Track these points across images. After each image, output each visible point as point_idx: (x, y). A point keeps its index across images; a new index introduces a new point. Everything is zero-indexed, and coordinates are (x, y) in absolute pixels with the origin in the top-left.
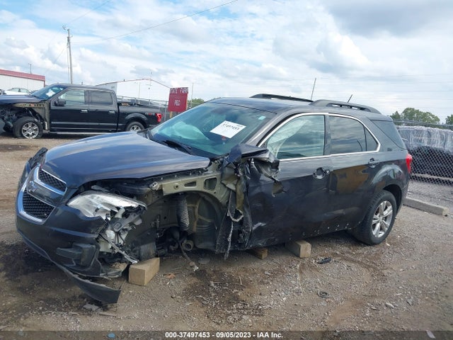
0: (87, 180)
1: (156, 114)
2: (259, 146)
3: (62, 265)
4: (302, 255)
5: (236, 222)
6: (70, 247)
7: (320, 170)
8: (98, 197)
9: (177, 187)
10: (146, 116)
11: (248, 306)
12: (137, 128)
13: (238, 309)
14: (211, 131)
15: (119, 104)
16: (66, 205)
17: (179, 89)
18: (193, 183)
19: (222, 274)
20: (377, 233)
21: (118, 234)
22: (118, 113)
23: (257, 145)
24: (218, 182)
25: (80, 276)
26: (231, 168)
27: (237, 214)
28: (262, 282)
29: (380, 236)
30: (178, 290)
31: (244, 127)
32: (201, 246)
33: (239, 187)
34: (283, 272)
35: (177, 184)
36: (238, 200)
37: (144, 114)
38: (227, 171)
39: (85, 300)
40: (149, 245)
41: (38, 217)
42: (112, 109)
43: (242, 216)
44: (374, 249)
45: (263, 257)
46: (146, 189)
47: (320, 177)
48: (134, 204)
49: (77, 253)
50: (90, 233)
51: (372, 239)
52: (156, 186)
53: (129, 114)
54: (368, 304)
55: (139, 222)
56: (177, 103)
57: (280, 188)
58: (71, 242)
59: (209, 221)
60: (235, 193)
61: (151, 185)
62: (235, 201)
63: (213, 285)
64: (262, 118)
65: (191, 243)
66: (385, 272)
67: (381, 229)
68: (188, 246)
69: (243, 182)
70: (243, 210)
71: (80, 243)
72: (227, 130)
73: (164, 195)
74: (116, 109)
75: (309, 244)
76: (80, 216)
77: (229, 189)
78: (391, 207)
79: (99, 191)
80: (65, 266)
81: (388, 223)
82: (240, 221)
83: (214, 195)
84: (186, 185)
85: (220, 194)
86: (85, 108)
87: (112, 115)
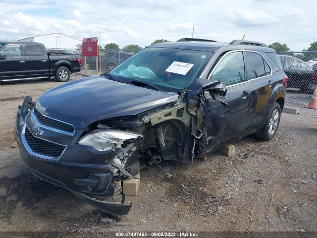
0: (93, 121)
1: (77, 59)
2: (208, 79)
3: (80, 192)
4: (230, 154)
5: (198, 139)
6: (86, 177)
7: (245, 93)
8: (105, 134)
9: (160, 118)
10: (70, 61)
11: (217, 198)
12: (65, 72)
13: (210, 202)
14: (166, 71)
15: (49, 54)
16: (77, 144)
17: (90, 39)
18: (170, 114)
19: (185, 177)
20: (271, 132)
21: (122, 160)
22: (49, 61)
23: (207, 78)
24: (185, 110)
25: (97, 199)
26: (195, 98)
27: (198, 133)
28: (214, 179)
29: (272, 133)
30: (162, 195)
31: (192, 65)
32: (167, 158)
33: (199, 112)
34: (223, 169)
35: (159, 116)
36: (198, 122)
37: (68, 60)
38: (192, 101)
39: (99, 215)
40: (135, 164)
41: (50, 156)
42: (44, 58)
43: (202, 134)
44: (271, 143)
45: (205, 159)
46: (138, 122)
47: (245, 98)
48: (135, 136)
49: (95, 181)
50: (105, 164)
51: (269, 137)
52: (146, 119)
53: (57, 61)
54: (291, 184)
55: (134, 149)
56: (89, 49)
57: (227, 110)
58: (86, 173)
59: (173, 140)
60: (196, 117)
61: (143, 119)
62: (196, 123)
63: (183, 186)
64: (204, 57)
65: (159, 157)
66: (286, 158)
67: (273, 129)
68: (158, 160)
69: (201, 109)
70: (202, 130)
71: (96, 173)
72: (179, 68)
73: (152, 125)
74: (47, 58)
75: (233, 146)
76: (93, 151)
77: (191, 115)
78: (278, 113)
79: (105, 129)
80: (82, 193)
81: (276, 124)
82: (201, 137)
83: (182, 121)
84: (166, 116)
85: (185, 119)
86: (23, 59)
87: (44, 63)
